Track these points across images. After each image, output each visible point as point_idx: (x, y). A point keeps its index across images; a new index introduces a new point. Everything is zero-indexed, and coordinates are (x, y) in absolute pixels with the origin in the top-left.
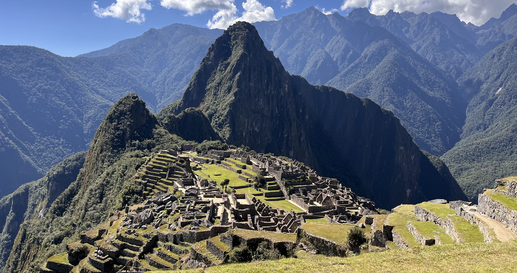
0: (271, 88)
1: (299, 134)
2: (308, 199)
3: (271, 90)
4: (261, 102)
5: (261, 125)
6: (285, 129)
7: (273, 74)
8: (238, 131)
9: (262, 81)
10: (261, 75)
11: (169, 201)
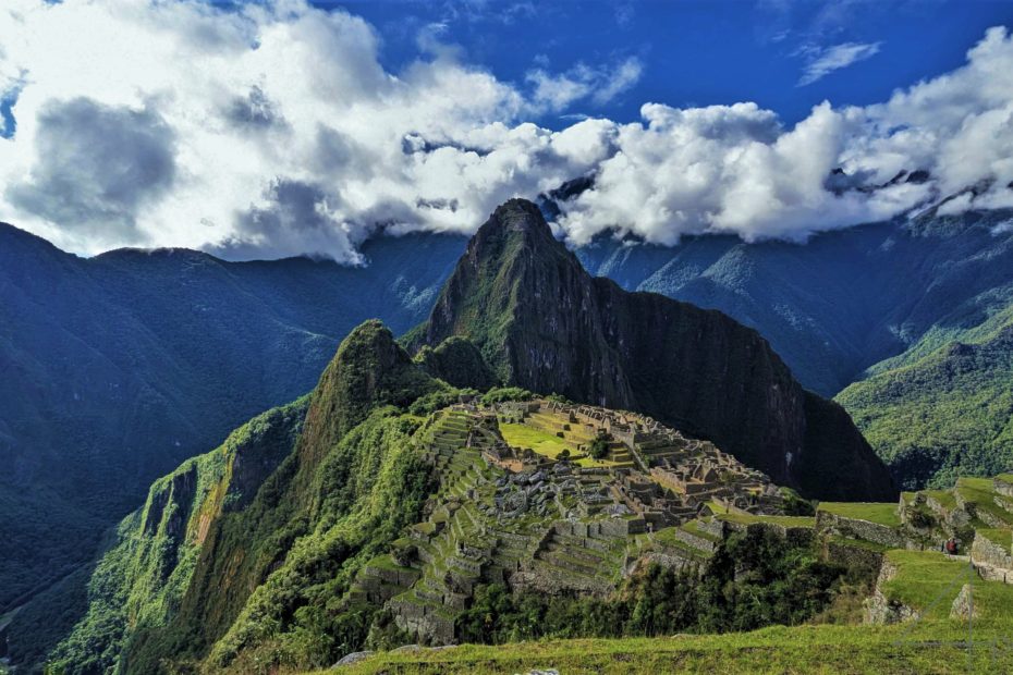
0: (567, 299)
1: (613, 370)
2: (682, 473)
3: (567, 302)
4: (554, 323)
5: (555, 358)
6: (592, 364)
7: (569, 277)
8: (523, 370)
9: (552, 290)
10: (550, 281)
11: (538, 481)
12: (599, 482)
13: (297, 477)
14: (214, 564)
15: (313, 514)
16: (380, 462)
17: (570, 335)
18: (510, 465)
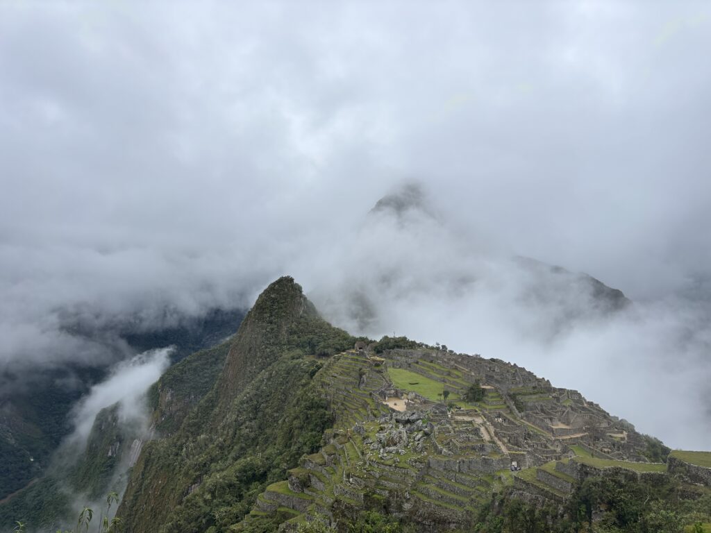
11: (418, 420)
12: (470, 422)
13: (217, 410)
14: (141, 485)
15: (228, 442)
16: (285, 399)
18: (395, 404)
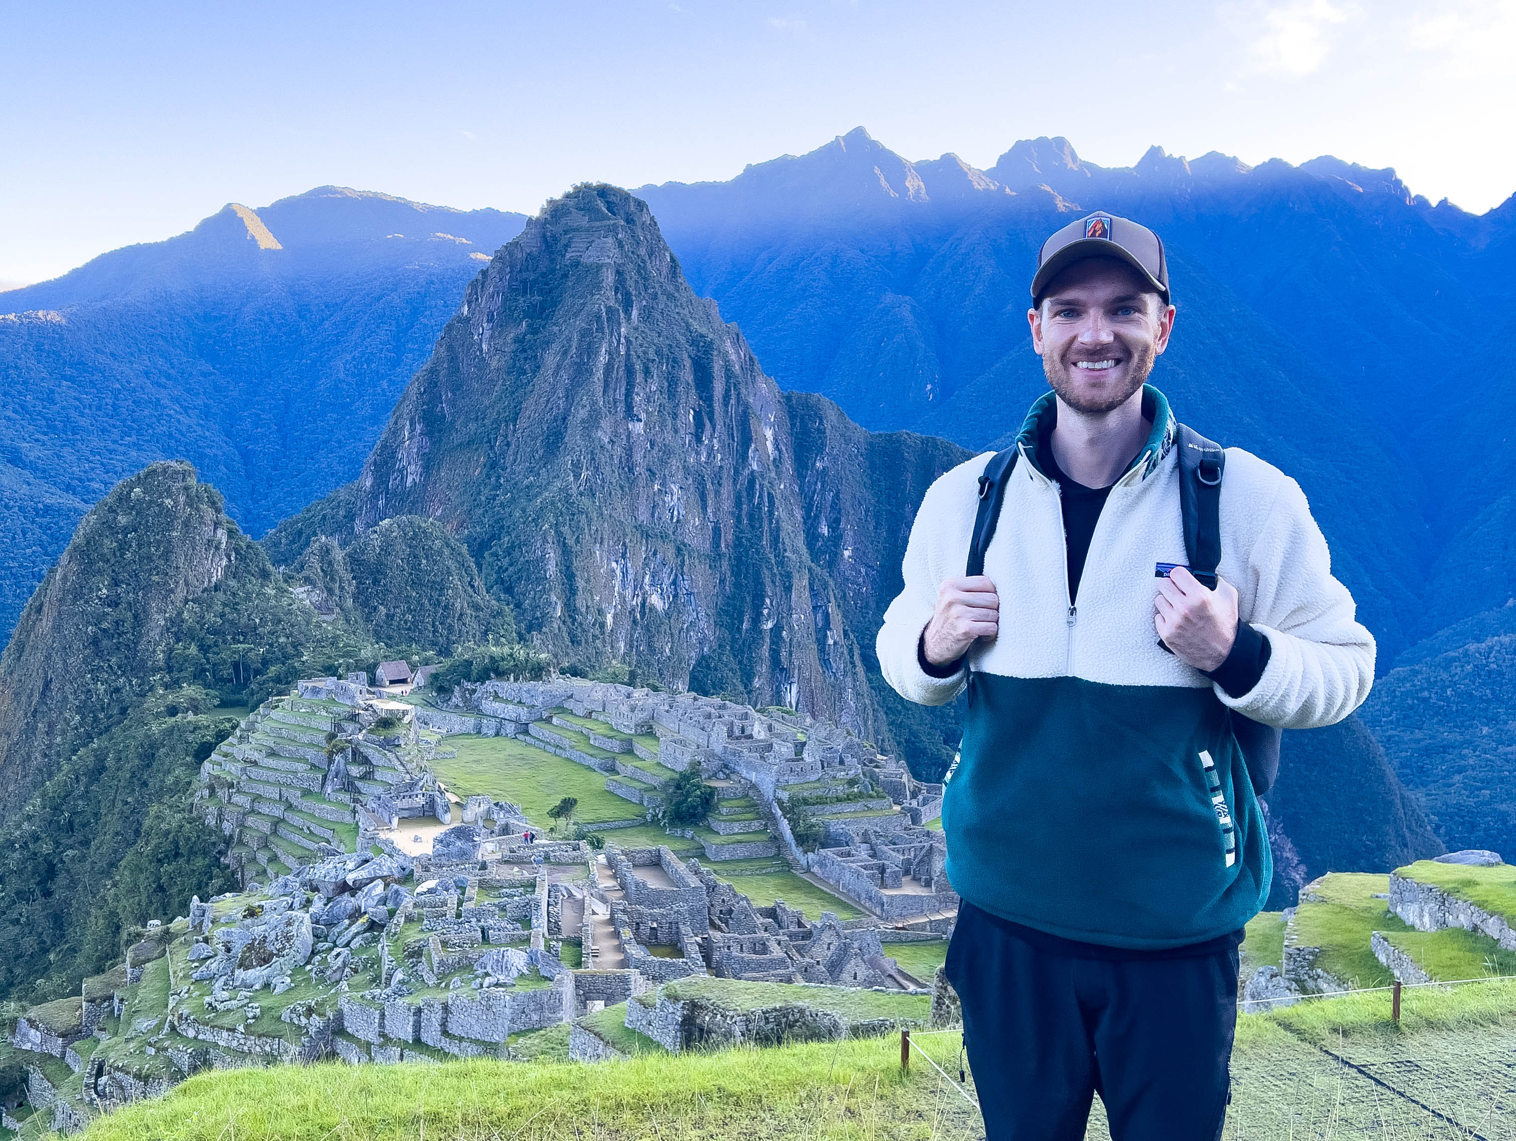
0: (711, 441)
1: (819, 615)
2: (882, 868)
3: (711, 448)
4: (675, 498)
5: (674, 583)
6: (768, 601)
7: (718, 388)
8: (588, 607)
9: (675, 416)
10: (672, 393)
11: (372, 880)
17: (717, 531)
18: (416, 839)
